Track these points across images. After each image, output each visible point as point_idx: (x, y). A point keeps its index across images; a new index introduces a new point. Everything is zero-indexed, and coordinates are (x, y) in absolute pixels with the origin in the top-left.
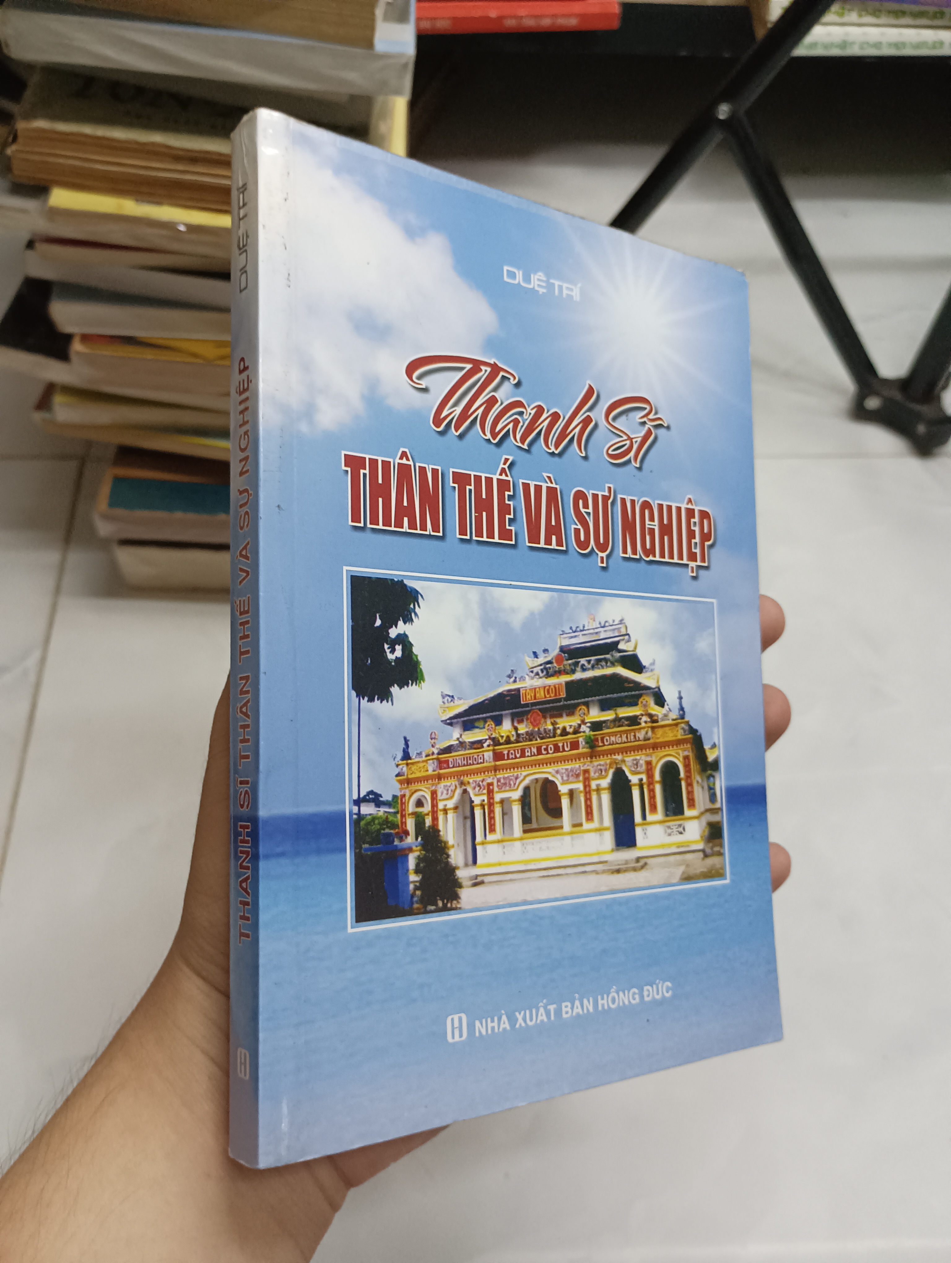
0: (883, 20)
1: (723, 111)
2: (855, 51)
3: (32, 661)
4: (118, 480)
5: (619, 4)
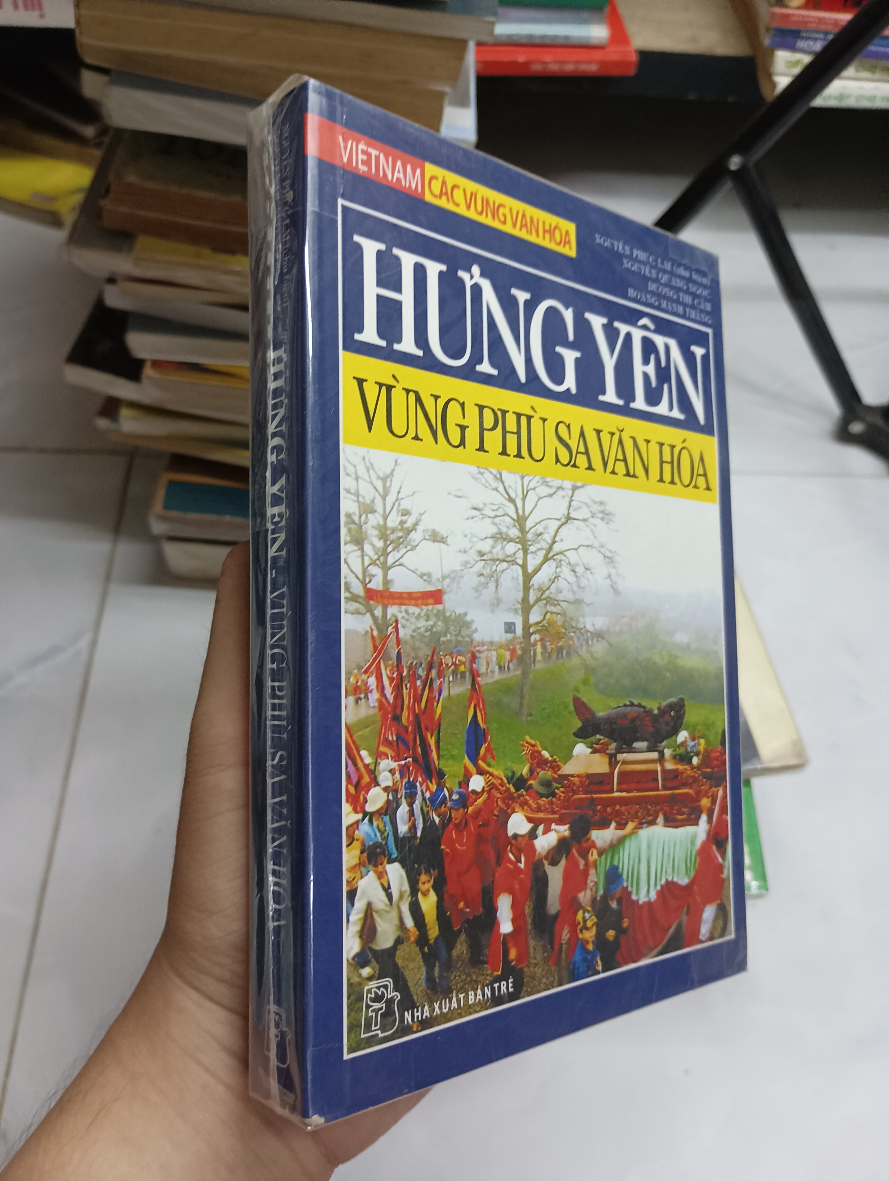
0: (877, 76)
1: (735, 162)
3: (84, 643)
4: (172, 484)
5: (636, 51)
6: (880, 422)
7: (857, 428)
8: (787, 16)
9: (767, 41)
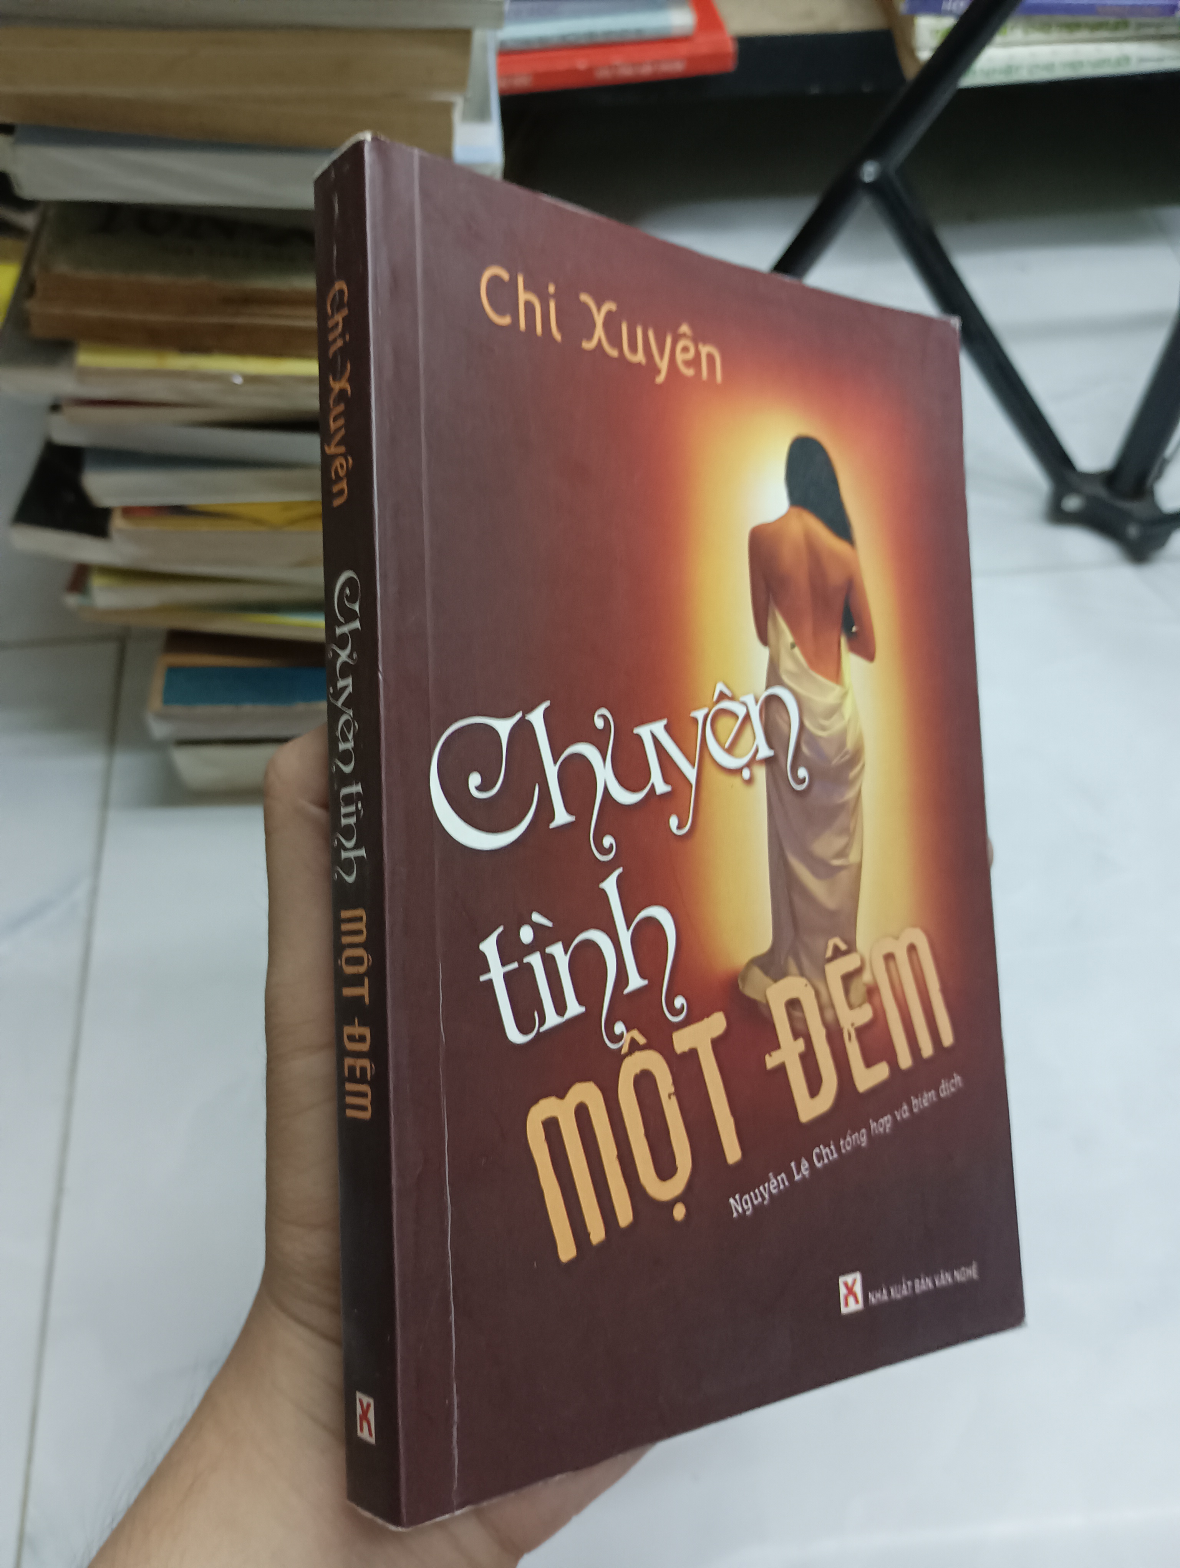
0: (1055, 36)
1: (869, 171)
2: (1021, 76)
3: (81, 893)
4: (172, 671)
5: (733, 38)
6: (1101, 492)
7: (1072, 503)
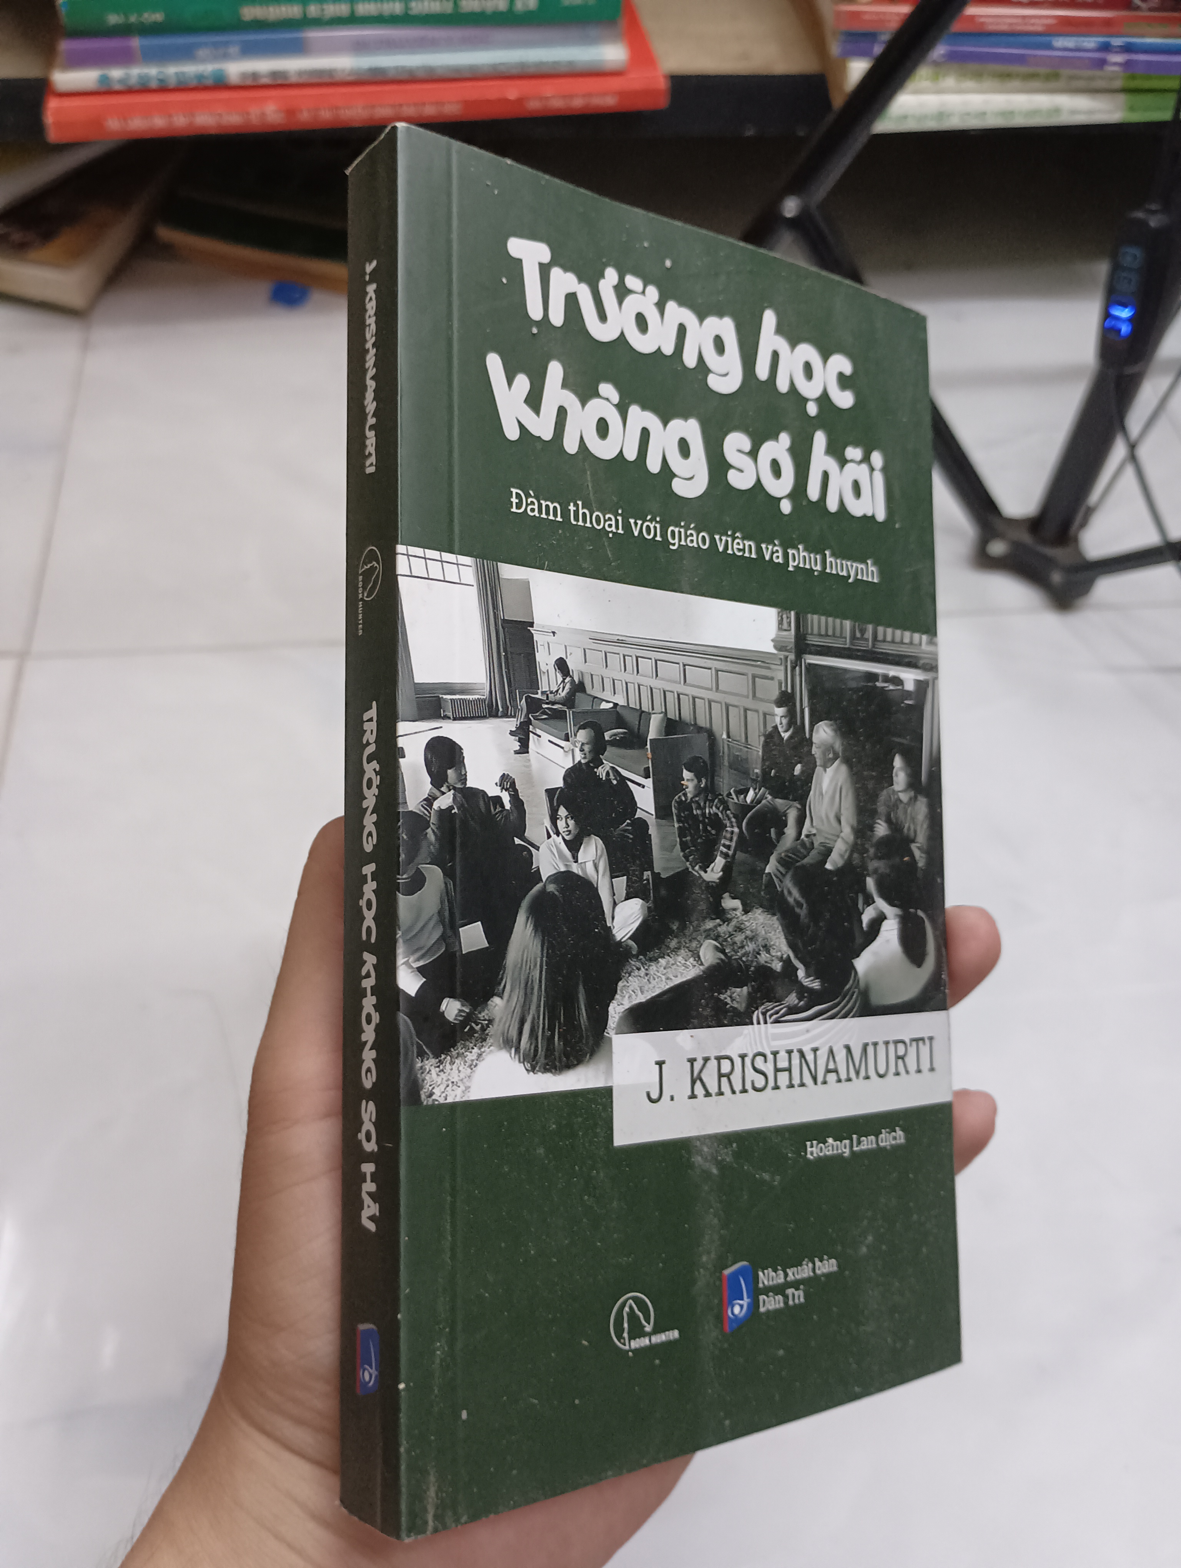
1: (791, 207)
2: (954, 123)
5: (665, 77)
6: (1026, 538)
7: (998, 548)
8: (856, 15)
9: (835, 49)
